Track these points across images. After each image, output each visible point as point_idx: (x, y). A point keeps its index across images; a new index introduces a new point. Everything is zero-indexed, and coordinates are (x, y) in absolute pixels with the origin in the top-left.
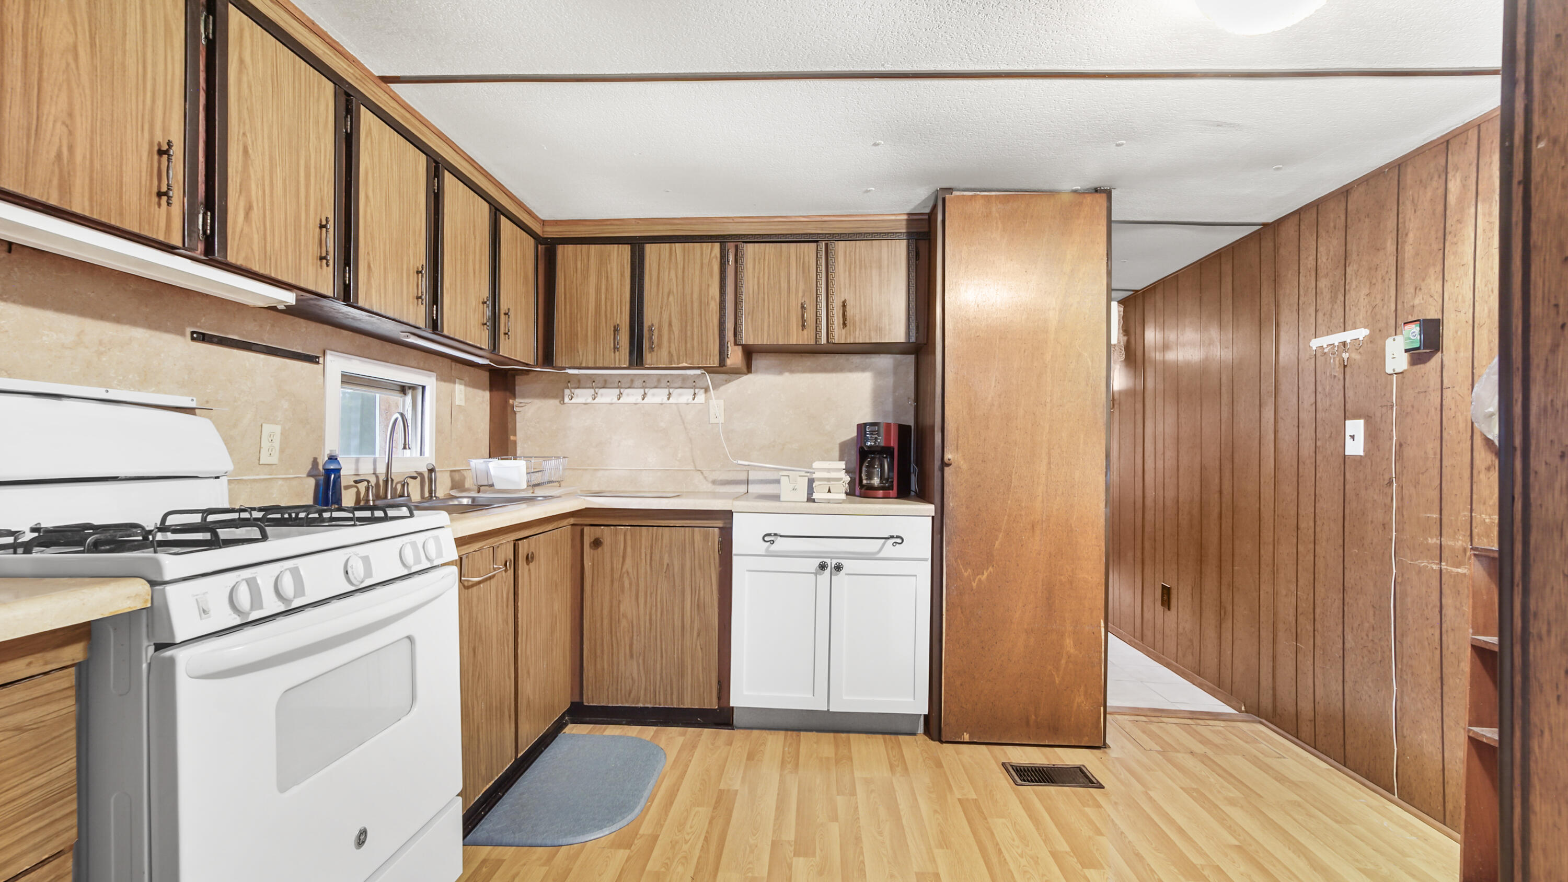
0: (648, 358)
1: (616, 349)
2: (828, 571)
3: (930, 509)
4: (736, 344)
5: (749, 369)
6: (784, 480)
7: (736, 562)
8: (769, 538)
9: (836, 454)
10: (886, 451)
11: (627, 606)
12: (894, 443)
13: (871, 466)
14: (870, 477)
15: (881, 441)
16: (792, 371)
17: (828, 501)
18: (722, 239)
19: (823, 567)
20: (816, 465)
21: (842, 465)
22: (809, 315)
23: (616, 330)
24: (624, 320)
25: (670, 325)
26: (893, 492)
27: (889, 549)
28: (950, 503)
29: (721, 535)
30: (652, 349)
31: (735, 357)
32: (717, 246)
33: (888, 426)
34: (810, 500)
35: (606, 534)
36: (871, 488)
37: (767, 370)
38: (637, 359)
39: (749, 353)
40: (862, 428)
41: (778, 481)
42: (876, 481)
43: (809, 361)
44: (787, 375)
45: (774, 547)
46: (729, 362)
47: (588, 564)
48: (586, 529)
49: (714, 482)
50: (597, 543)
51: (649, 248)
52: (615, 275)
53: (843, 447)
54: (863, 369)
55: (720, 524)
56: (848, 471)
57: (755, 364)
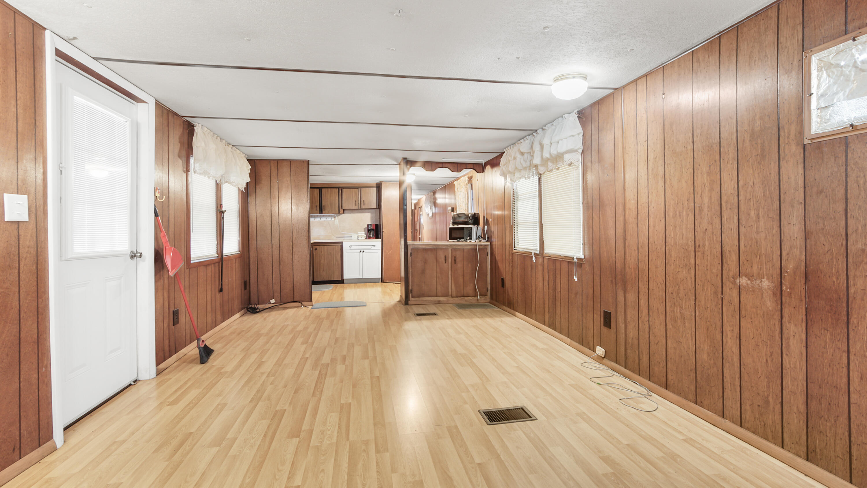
0: (323, 212)
1: (316, 210)
2: (362, 252)
3: (380, 240)
4: (342, 209)
5: (344, 213)
6: (353, 236)
7: (344, 251)
8: (350, 246)
9: (363, 230)
10: (373, 230)
11: (322, 261)
12: (374, 228)
13: (370, 233)
14: (370, 235)
15: (372, 228)
16: (353, 213)
17: (361, 239)
18: (338, 188)
19: (361, 251)
20: (359, 233)
21: (364, 232)
22: (357, 203)
23: (316, 206)
24: (318, 204)
25: (328, 205)
26: (375, 238)
27: (373, 248)
28: (384, 239)
29: (341, 247)
30: (324, 210)
31: (342, 211)
32: (337, 189)
33: (373, 224)
34: (358, 239)
35: (318, 247)
36: (370, 237)
37: (347, 213)
38: (321, 212)
39: (344, 210)
40: (368, 225)
41: (352, 237)
42: (371, 236)
43: (357, 211)
44: (352, 214)
45: (351, 248)
46: (340, 212)
47: (314, 253)
48: (314, 247)
49: (337, 237)
50: (316, 249)
51: (323, 190)
52: (316, 195)
53: (365, 229)
54: (369, 212)
55: (341, 244)
56: (365, 234)
57: (345, 212)
